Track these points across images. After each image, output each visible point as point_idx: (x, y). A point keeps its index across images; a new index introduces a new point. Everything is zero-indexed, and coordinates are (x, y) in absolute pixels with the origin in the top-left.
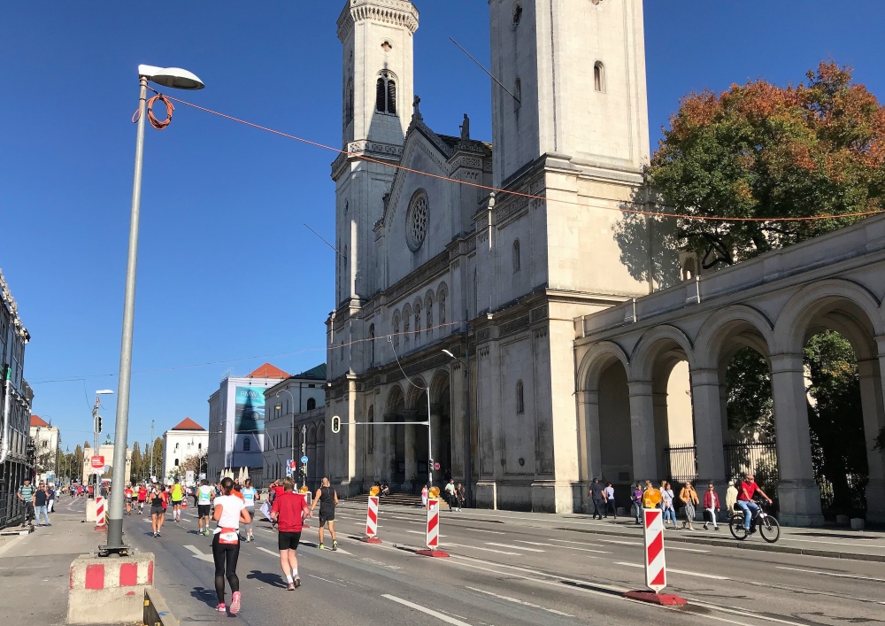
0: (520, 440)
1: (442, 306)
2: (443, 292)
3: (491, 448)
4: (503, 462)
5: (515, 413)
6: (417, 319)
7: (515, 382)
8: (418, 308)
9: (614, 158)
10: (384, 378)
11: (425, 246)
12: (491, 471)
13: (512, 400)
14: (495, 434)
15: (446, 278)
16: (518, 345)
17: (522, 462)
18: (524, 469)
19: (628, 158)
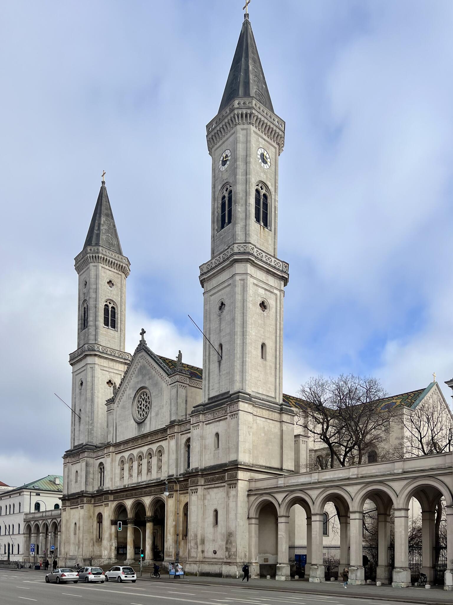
0: (214, 540)
1: (160, 460)
2: (160, 452)
3: (196, 544)
4: (203, 552)
5: (212, 526)
6: (140, 465)
7: (213, 509)
8: (140, 458)
9: (268, 396)
10: (111, 497)
11: (147, 421)
12: (195, 556)
13: (211, 518)
14: (199, 537)
15: (164, 444)
16: (215, 490)
17: (215, 552)
18: (216, 556)
19: (274, 396)
